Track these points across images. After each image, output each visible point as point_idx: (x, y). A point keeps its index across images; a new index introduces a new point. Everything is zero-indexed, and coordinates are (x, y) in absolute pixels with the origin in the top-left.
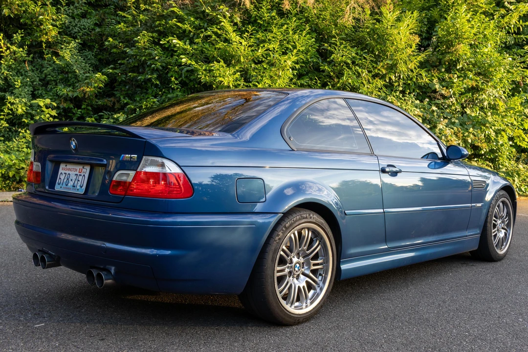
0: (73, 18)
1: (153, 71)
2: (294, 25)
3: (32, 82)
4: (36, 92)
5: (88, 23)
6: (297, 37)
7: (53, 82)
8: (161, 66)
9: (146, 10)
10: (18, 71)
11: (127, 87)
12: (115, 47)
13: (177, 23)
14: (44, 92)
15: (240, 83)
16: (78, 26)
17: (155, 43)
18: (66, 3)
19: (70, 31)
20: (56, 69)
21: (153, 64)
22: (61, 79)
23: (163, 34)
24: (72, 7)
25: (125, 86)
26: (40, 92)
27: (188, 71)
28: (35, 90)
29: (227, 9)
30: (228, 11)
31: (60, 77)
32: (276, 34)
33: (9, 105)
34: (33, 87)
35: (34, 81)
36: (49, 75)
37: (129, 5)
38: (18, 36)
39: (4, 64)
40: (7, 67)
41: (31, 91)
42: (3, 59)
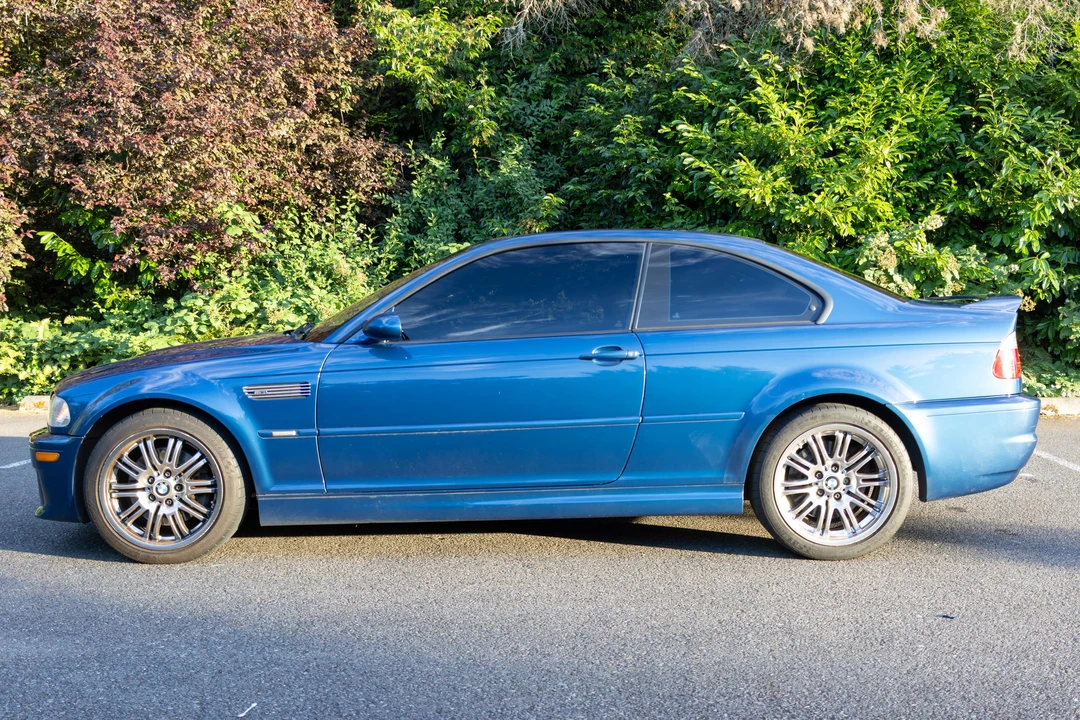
0: (529, 100)
1: (641, 183)
2: (907, 75)
3: (456, 215)
4: (462, 232)
5: (549, 107)
6: (914, 96)
7: (488, 213)
8: (652, 173)
9: (636, 75)
10: (436, 200)
11: (602, 214)
12: (585, 144)
13: (688, 95)
14: (473, 230)
15: (786, 196)
16: (535, 113)
17: (649, 131)
18: (514, 79)
19: (522, 124)
20: (493, 190)
21: (640, 171)
22: (499, 208)
23: (666, 116)
24: (525, 83)
25: (599, 212)
26: (467, 230)
27: (701, 179)
28: (460, 228)
29: (777, 58)
30: (779, 62)
31: (498, 203)
32: (867, 96)
33: (416, 255)
34: (459, 223)
35: (459, 213)
36: (482, 201)
37: (606, 70)
38: (438, 141)
39: (416, 189)
40: (421, 193)
41: (453, 230)
42: (415, 181)
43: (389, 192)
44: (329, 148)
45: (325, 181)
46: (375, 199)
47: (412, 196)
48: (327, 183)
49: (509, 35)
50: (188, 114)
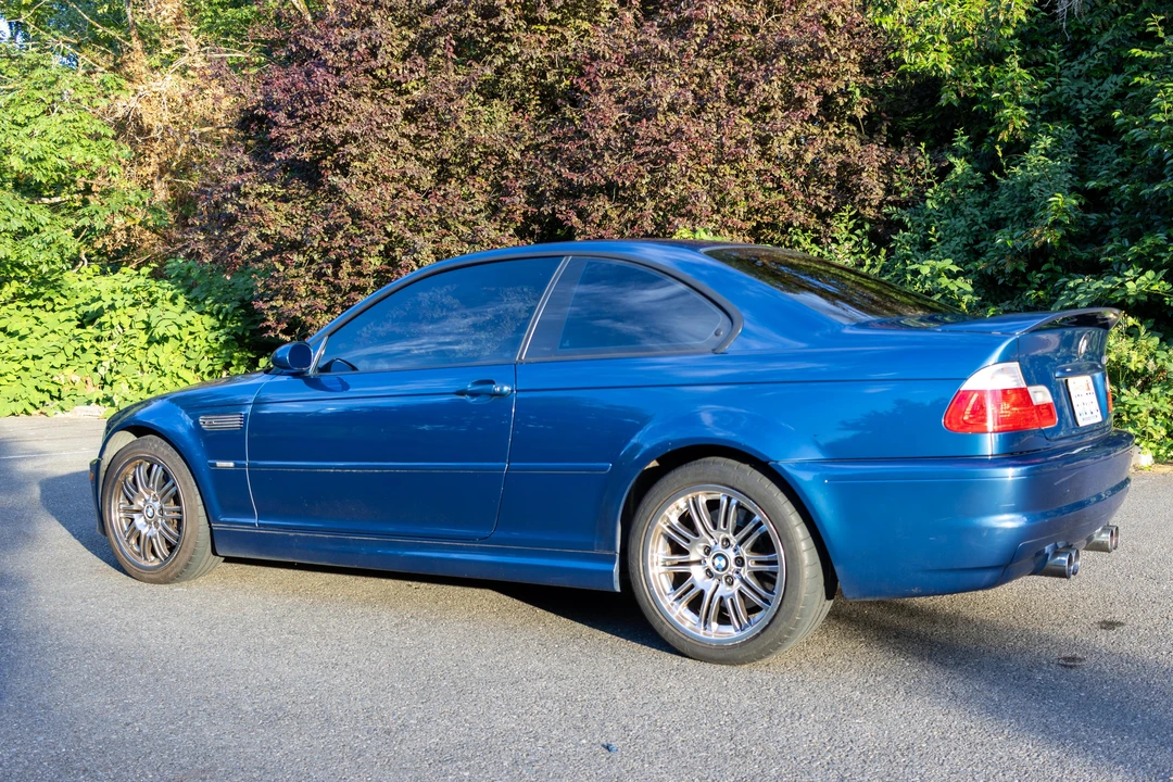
0: (1089, 78)
3: (970, 227)
24: (1084, 58)
37: (1151, 29)
38: (961, 140)
39: (931, 198)
40: (938, 203)
41: (965, 245)
42: (931, 190)
43: (903, 205)
44: (833, 160)
45: (829, 197)
46: (886, 215)
47: (925, 207)
48: (831, 200)
50: (665, 138)
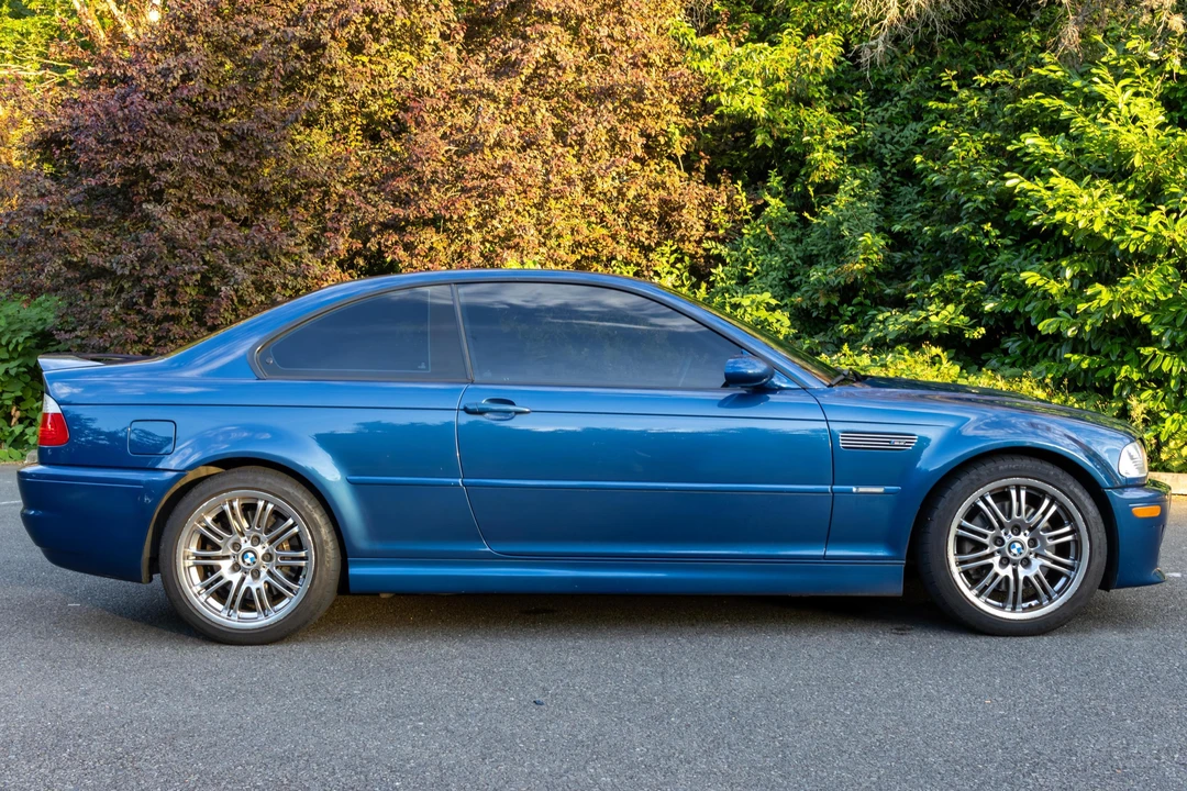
0: (891, 124)
1: (971, 215)
3: (785, 263)
5: (913, 131)
13: (1042, 101)
16: (896, 139)
29: (1149, 44)
35: (789, 260)
37: (945, 83)
38: (775, 181)
39: (749, 235)
41: (781, 280)
42: (747, 227)
43: (721, 240)
44: (654, 197)
45: (651, 232)
46: (705, 250)
47: (742, 243)
48: (653, 235)
49: (867, 51)
50: (492, 173)
